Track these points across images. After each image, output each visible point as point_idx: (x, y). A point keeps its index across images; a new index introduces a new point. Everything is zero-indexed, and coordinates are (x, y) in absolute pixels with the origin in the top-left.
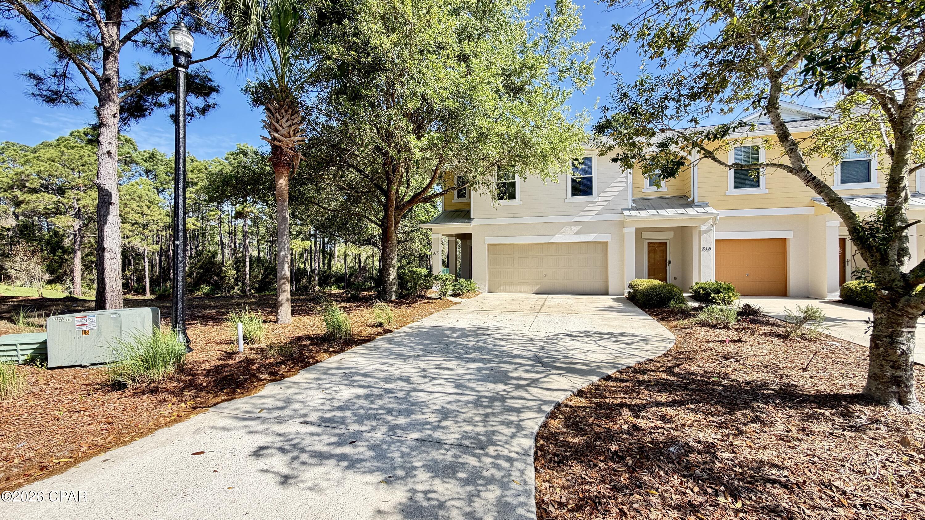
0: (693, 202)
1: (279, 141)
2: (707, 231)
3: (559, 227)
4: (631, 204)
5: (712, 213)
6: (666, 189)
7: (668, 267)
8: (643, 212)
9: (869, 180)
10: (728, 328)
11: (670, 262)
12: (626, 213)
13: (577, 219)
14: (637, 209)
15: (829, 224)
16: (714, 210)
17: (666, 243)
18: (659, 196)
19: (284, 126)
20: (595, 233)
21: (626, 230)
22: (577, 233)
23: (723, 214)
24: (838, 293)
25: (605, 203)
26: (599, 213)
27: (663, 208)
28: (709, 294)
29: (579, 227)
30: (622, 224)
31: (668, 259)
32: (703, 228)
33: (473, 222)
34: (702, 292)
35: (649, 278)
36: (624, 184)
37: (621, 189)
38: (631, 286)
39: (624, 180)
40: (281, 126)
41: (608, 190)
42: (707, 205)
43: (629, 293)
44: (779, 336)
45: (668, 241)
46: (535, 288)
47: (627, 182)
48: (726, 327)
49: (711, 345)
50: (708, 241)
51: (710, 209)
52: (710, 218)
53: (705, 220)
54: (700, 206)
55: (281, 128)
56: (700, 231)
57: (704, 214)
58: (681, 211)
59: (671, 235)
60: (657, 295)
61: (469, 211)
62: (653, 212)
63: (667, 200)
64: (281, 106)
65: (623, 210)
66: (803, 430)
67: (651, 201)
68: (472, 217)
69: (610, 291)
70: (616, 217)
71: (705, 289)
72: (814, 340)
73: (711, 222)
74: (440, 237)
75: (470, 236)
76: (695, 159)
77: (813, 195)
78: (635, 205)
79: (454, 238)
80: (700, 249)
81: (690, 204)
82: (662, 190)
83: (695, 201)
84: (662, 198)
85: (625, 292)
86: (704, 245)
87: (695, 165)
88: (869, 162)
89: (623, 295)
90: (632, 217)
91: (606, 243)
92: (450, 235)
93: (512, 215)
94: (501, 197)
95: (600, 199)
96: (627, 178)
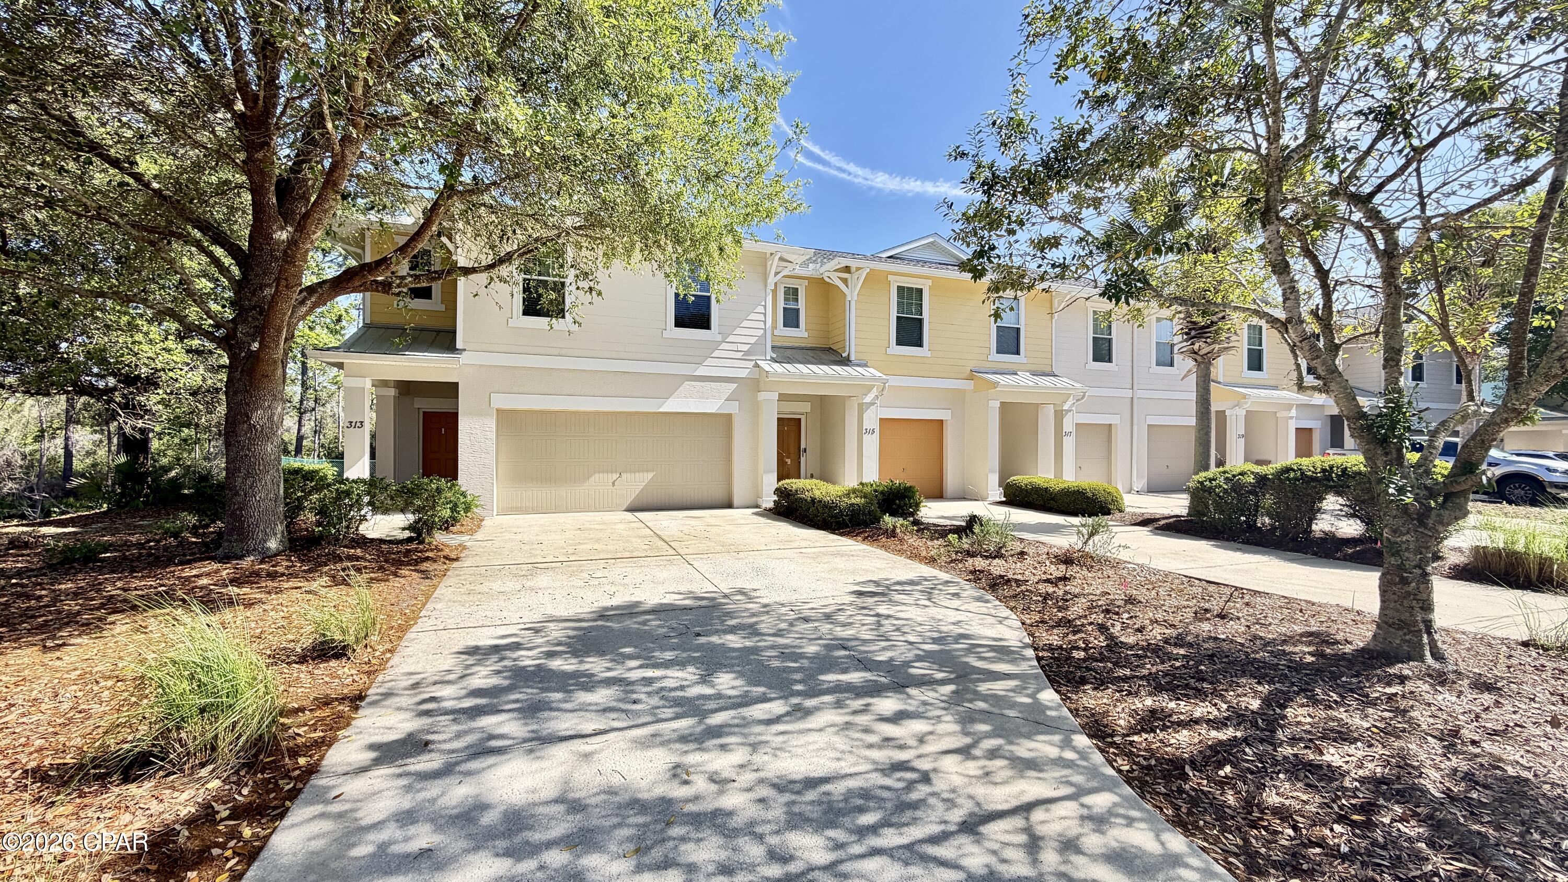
0: (849, 358)
2: (871, 405)
3: (676, 382)
4: (770, 353)
5: (873, 379)
6: (806, 335)
7: (803, 460)
8: (790, 368)
9: (1018, 353)
11: (805, 450)
12: (765, 366)
14: (777, 362)
15: (992, 404)
16: (880, 375)
17: (799, 420)
18: (797, 345)
21: (762, 396)
23: (893, 381)
24: (1001, 492)
27: (814, 364)
30: (757, 384)
31: (803, 446)
32: (868, 399)
33: (464, 358)
36: (763, 318)
41: (745, 324)
42: (866, 366)
43: (776, 502)
45: (803, 418)
47: (765, 315)
50: (871, 420)
51: (875, 372)
52: (873, 386)
53: (869, 389)
54: (859, 365)
56: (858, 406)
57: (865, 378)
58: (837, 368)
59: (806, 407)
61: (452, 333)
63: (810, 353)
65: (760, 361)
68: (459, 345)
69: (735, 502)
73: (874, 391)
74: (368, 384)
75: (451, 390)
76: (852, 293)
77: (972, 365)
78: (774, 356)
79: (392, 392)
80: (861, 432)
81: (845, 361)
82: (800, 334)
83: (852, 358)
84: (802, 349)
85: (760, 502)
86: (867, 425)
87: (853, 303)
88: (1018, 329)
89: (757, 507)
90: (776, 374)
91: (729, 417)
92: (384, 383)
93: (556, 351)
94: (530, 310)
95: (722, 337)
96: (765, 307)
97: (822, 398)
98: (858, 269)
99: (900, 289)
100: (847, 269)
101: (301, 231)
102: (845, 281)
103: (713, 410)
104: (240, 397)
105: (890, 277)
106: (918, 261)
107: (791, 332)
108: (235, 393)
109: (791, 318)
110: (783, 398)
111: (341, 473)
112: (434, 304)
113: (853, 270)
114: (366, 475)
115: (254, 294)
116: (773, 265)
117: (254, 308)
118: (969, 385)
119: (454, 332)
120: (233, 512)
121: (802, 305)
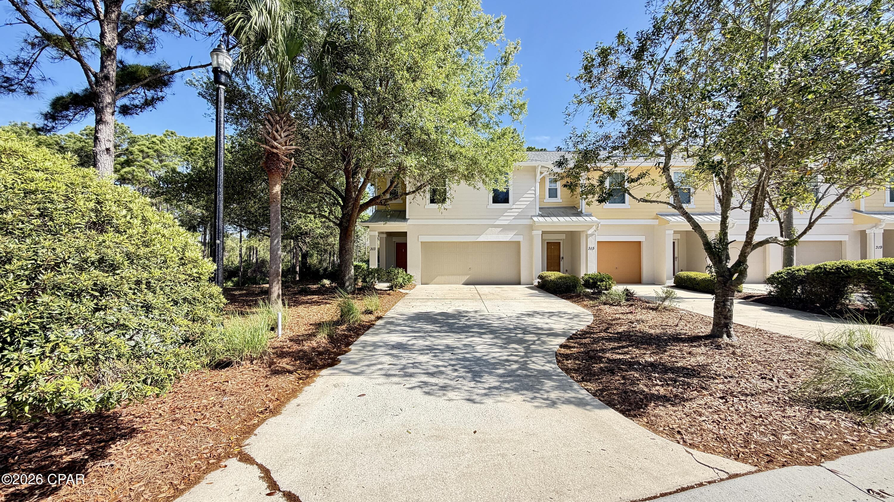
0: (581, 212)
1: (276, 148)
2: (592, 235)
3: (484, 228)
4: (538, 212)
5: (592, 222)
6: (561, 201)
7: (561, 263)
8: (547, 219)
9: (689, 203)
10: (620, 305)
11: (563, 258)
12: (535, 219)
13: (498, 222)
14: (542, 216)
15: (668, 232)
16: (597, 220)
17: (560, 243)
18: (557, 206)
19: (283, 135)
20: (511, 234)
21: (534, 232)
23: (603, 222)
24: (673, 280)
25: (518, 210)
26: (516, 218)
27: (561, 216)
28: (596, 283)
29: (500, 229)
30: (531, 227)
31: (561, 256)
32: (589, 232)
33: (409, 222)
34: (591, 281)
35: (547, 271)
36: (533, 196)
38: (540, 277)
39: (533, 192)
40: (280, 135)
41: (522, 199)
42: (589, 216)
43: (539, 282)
44: (652, 309)
45: (562, 242)
46: (465, 278)
47: (535, 194)
48: (619, 305)
49: (617, 316)
50: (592, 243)
51: (594, 219)
52: (594, 225)
53: (591, 227)
54: (587, 215)
55: (279, 138)
56: (587, 235)
57: (589, 222)
58: (574, 219)
59: (563, 236)
60: (564, 284)
62: (554, 219)
63: (562, 210)
64: (282, 118)
65: (532, 216)
66: (690, 353)
67: (551, 210)
68: (407, 217)
69: (522, 281)
70: (527, 222)
71: (593, 279)
72: (672, 310)
73: (594, 227)
74: (377, 234)
75: (405, 234)
77: (658, 211)
78: (540, 213)
79: (385, 236)
80: (588, 249)
82: (557, 201)
83: (583, 211)
84: (554, 208)
85: (531, 282)
86: (590, 245)
88: (690, 190)
89: (529, 284)
90: (539, 222)
91: (519, 243)
92: (382, 233)
93: (443, 217)
94: (432, 201)
95: (514, 207)
96: (535, 191)
103: (508, 239)
105: (604, 169)
107: (552, 200)
109: (553, 193)
110: (543, 233)
111: (368, 266)
112: (399, 201)
114: (376, 267)
116: (539, 170)
118: (656, 222)
119: (405, 211)
121: (559, 186)
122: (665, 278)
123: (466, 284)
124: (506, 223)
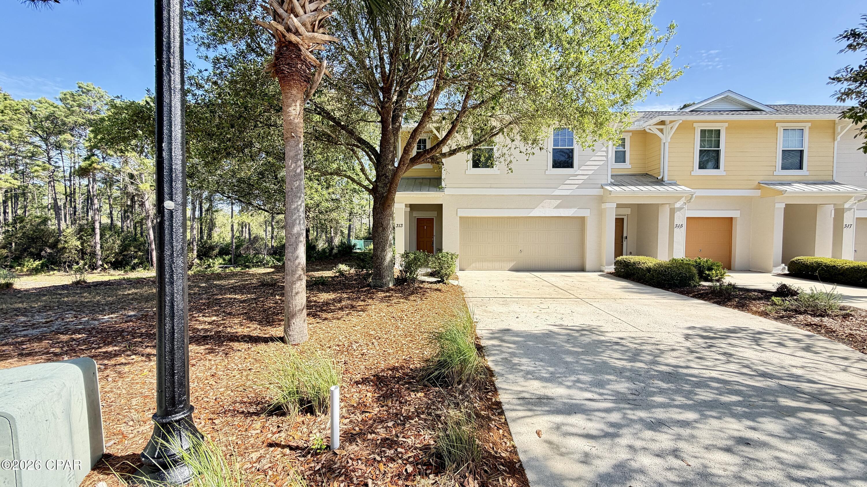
0: (662, 180)
2: (680, 209)
3: (539, 200)
4: (610, 180)
5: (684, 192)
6: (630, 167)
7: (625, 243)
9: (801, 168)
11: (626, 238)
12: (607, 188)
13: (557, 192)
14: (616, 185)
15: (777, 206)
16: (689, 189)
17: (624, 219)
18: (625, 173)
20: (574, 207)
21: (604, 206)
22: (557, 207)
24: (782, 267)
25: (585, 177)
26: (580, 186)
29: (559, 201)
30: (601, 199)
31: (625, 235)
32: (677, 205)
33: (445, 192)
36: (604, 158)
37: (602, 163)
41: (588, 163)
42: (675, 184)
46: (511, 265)
47: (607, 156)
50: (680, 219)
52: (683, 197)
53: (678, 199)
54: (669, 184)
56: (671, 209)
57: (675, 192)
58: (658, 187)
59: (628, 211)
61: (440, 181)
65: (602, 185)
68: (443, 186)
69: (588, 267)
70: (599, 192)
73: (683, 200)
74: (404, 207)
76: (666, 138)
77: (760, 179)
78: (613, 181)
80: (672, 226)
81: (660, 182)
82: (627, 167)
83: (666, 179)
84: (628, 175)
85: (603, 268)
86: (677, 222)
87: (667, 145)
88: (802, 152)
89: (601, 271)
91: (583, 219)
92: (408, 205)
93: (489, 186)
94: (476, 165)
95: (581, 172)
96: (607, 152)
97: (639, 205)
98: (671, 122)
99: (703, 132)
100: (663, 123)
101: (413, 138)
102: (661, 131)
103: (570, 214)
104: (379, 215)
105: (695, 125)
106: (714, 111)
107: (621, 165)
108: (377, 214)
109: (620, 157)
110: (619, 206)
113: (668, 122)
115: (383, 169)
117: (383, 175)
118: (758, 193)
120: (377, 267)
121: (627, 148)
122: (772, 263)
123: (517, 270)
124: (568, 193)
